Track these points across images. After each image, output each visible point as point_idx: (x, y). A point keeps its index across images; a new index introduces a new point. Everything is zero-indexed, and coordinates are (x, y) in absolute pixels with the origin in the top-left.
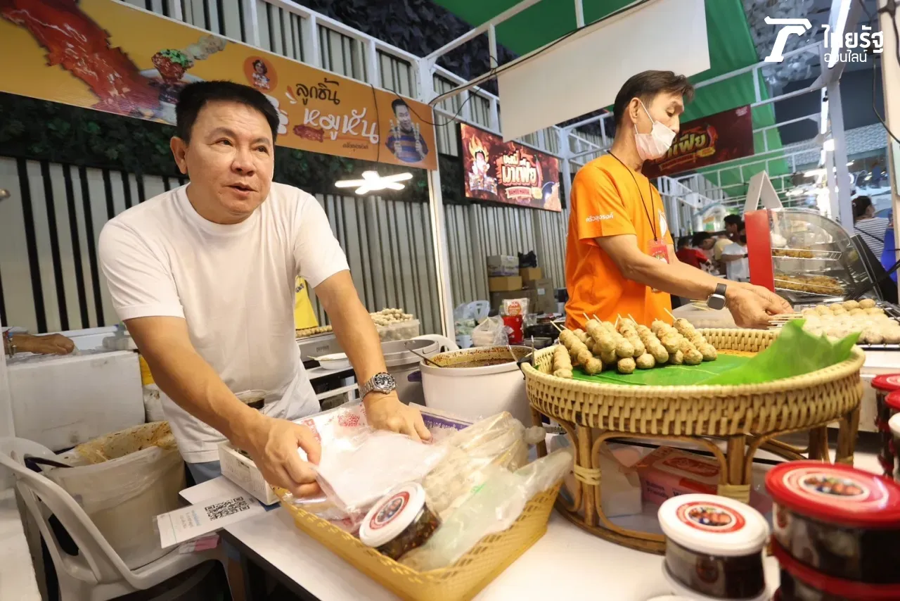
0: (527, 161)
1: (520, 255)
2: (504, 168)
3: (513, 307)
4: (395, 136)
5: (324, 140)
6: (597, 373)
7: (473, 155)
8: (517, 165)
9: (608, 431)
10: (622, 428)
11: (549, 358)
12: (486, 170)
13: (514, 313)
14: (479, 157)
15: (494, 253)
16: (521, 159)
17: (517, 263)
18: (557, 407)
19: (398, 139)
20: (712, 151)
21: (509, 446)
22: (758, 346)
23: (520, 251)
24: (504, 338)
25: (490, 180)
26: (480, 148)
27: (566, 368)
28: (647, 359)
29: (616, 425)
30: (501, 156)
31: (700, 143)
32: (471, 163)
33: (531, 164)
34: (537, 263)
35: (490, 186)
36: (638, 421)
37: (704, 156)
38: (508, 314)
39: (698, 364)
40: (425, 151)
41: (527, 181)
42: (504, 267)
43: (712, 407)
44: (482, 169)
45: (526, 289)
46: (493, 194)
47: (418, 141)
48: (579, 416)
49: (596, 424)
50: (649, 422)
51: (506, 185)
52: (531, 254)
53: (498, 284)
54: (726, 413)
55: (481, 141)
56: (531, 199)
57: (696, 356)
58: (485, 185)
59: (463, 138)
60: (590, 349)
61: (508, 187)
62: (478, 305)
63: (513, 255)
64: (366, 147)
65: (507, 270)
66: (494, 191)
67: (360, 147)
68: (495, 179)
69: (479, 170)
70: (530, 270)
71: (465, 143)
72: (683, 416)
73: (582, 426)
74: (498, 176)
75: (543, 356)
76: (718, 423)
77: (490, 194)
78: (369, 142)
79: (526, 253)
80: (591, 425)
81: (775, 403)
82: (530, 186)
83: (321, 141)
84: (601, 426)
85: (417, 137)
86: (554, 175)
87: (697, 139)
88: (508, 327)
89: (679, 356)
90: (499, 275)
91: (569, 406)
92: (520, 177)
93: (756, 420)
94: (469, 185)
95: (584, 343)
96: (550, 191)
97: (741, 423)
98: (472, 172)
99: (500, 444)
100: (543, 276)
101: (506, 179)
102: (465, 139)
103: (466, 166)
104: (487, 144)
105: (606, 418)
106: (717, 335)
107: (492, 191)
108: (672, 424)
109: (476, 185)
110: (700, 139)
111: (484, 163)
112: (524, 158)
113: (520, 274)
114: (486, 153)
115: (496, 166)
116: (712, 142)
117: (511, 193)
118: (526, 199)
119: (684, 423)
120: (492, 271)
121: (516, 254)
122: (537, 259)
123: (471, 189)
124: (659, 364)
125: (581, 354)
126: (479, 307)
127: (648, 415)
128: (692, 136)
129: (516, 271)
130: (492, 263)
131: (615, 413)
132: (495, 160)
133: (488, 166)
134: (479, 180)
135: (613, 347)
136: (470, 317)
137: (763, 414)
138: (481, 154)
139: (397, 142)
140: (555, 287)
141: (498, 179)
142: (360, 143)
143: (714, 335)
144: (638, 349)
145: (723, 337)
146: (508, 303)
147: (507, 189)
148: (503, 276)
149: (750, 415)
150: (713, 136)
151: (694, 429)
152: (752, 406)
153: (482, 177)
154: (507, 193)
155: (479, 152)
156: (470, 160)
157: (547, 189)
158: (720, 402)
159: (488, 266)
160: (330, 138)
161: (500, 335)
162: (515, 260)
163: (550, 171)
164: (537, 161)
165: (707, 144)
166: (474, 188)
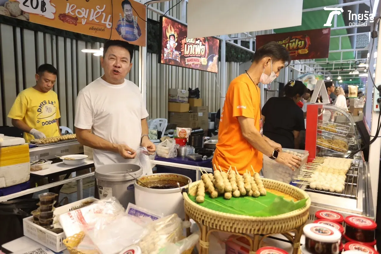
0: (201, 41)
1: (190, 90)
2: (186, 45)
3: (182, 132)
4: (122, 24)
5: (78, 24)
6: (216, 198)
7: (168, 37)
8: (194, 44)
9: (213, 228)
10: (218, 228)
11: (196, 187)
12: (175, 47)
13: (182, 136)
14: (172, 38)
15: (174, 87)
16: (197, 40)
17: (188, 96)
18: (195, 216)
19: (124, 26)
20: (307, 51)
21: (174, 230)
22: (284, 190)
23: (190, 87)
24: (175, 151)
25: (177, 53)
26: (173, 33)
27: (202, 196)
28: (237, 193)
29: (216, 226)
30: (185, 38)
31: (301, 45)
32: (167, 42)
33: (202, 43)
34: (200, 96)
35: (176, 56)
36: (224, 226)
37: (302, 53)
38: (178, 136)
39: (258, 197)
40: (140, 34)
41: (199, 54)
42: (179, 96)
43: (249, 224)
44: (172, 46)
45: (191, 112)
46: (177, 61)
47: (135, 28)
48: (203, 221)
49: (209, 225)
50: (227, 227)
51: (186, 56)
52: (197, 90)
53: (174, 107)
54: (254, 226)
55: (174, 28)
56: (200, 65)
57: (257, 194)
58: (173, 56)
59: (163, 26)
60: (214, 186)
61: (187, 57)
62: (160, 121)
63: (185, 90)
64: (103, 30)
65: (180, 99)
66: (178, 60)
67: (100, 30)
68: (180, 52)
69: (170, 46)
70: (195, 99)
71: (164, 29)
72: (239, 226)
73: (204, 225)
74: (182, 50)
75: (193, 187)
76: (251, 230)
77: (175, 61)
78: (106, 27)
79: (194, 89)
80: (207, 225)
81: (271, 224)
82: (200, 57)
83: (76, 25)
84: (211, 226)
85: (135, 25)
86: (216, 50)
87: (300, 43)
88: (178, 144)
89: (251, 192)
90: (175, 101)
91: (200, 217)
92: (195, 51)
93: (263, 230)
94: (164, 56)
95: (212, 182)
96: (212, 60)
97: (258, 230)
98: (166, 47)
99: (172, 229)
100: (203, 105)
101: (186, 53)
102: (164, 27)
103: (163, 44)
104: (177, 30)
105: (213, 224)
106: (270, 182)
107: (177, 60)
108: (235, 229)
109: (168, 56)
110: (301, 43)
111: (174, 42)
112: (199, 39)
113: (188, 102)
114: (176, 36)
115: (181, 44)
116: (307, 46)
117: (188, 61)
118: (197, 65)
119: (239, 229)
120: (171, 98)
121: (187, 89)
122: (200, 93)
123: (165, 58)
124: (242, 196)
125: (209, 188)
126: (160, 122)
127: (227, 225)
128: (297, 40)
129: (186, 100)
130: (171, 93)
131: (216, 222)
132: (181, 40)
133: (176, 44)
134: (170, 53)
135: (223, 187)
136: (154, 128)
137: (266, 227)
138: (173, 36)
139: (123, 28)
140: (210, 111)
141: (182, 52)
142: (100, 27)
143: (269, 182)
144: (234, 188)
145: (272, 184)
146: (179, 129)
147: (186, 59)
148: (177, 102)
149: (262, 228)
150: (308, 43)
151: (243, 231)
152: (263, 225)
153: (172, 51)
154: (186, 61)
155: (172, 35)
156: (166, 40)
157: (210, 59)
158: (252, 223)
159: (169, 95)
160: (81, 23)
161: (173, 150)
162: (186, 93)
163: (214, 47)
164: (207, 41)
165: (304, 47)
166: (166, 58)
